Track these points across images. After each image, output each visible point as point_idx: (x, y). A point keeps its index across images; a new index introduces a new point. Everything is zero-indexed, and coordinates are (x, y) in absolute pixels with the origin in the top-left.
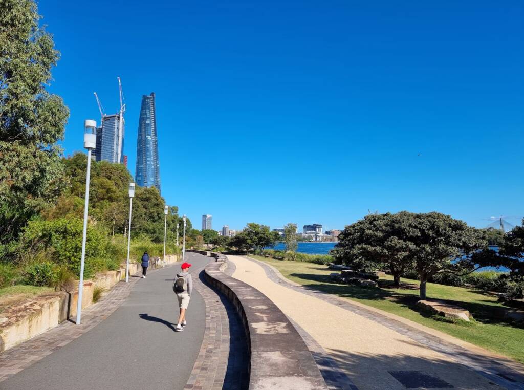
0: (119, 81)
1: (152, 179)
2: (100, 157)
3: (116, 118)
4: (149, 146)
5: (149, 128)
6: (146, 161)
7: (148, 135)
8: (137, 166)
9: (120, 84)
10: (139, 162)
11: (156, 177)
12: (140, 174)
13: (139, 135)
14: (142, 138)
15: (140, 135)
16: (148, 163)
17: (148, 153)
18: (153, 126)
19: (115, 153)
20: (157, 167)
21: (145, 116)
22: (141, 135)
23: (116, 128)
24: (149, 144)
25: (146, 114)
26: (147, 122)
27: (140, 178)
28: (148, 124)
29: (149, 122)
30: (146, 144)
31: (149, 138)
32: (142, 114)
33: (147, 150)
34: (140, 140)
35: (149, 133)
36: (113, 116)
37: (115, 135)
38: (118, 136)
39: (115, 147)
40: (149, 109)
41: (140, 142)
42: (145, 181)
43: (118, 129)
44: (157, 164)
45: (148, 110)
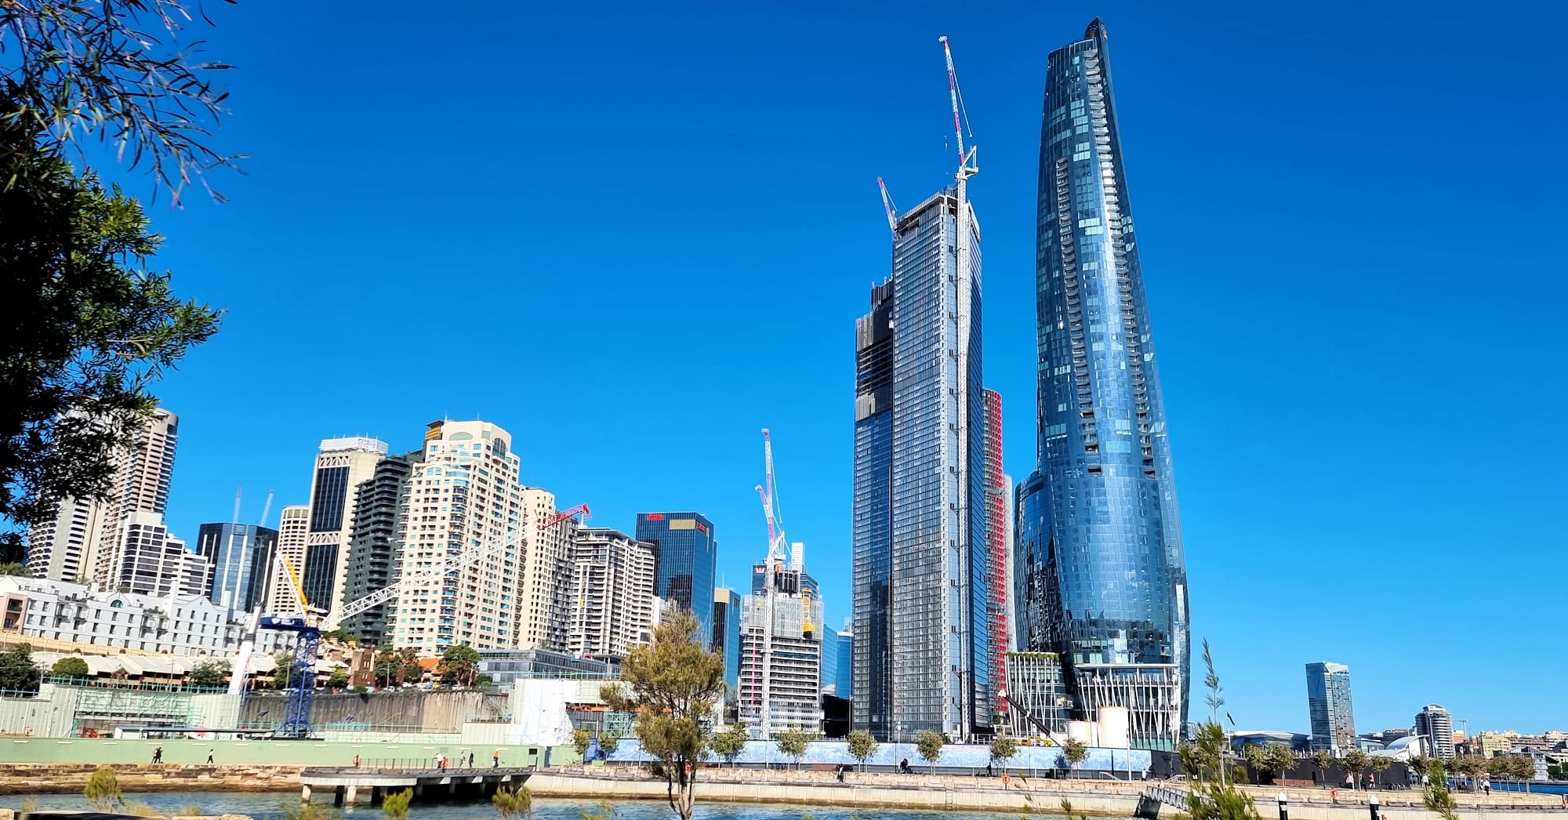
0: (948, 52)
1: (1122, 426)
2: (891, 384)
3: (944, 207)
4: (1094, 266)
5: (1089, 179)
6: (1086, 339)
7: (1088, 214)
8: (1043, 373)
9: (950, 67)
10: (1052, 353)
11: (1141, 414)
12: (1061, 408)
13: (1041, 230)
14: (1056, 238)
15: (1047, 226)
16: (1097, 347)
17: (1090, 302)
18: (1107, 171)
19: (944, 356)
20: (1143, 365)
21: (1068, 133)
22: (1054, 225)
23: (944, 250)
24: (1095, 256)
25: (1069, 123)
26: (1076, 158)
27: (1059, 430)
28: (1084, 164)
29: (1087, 155)
30: (1077, 260)
31: (1090, 226)
32: (1048, 131)
33: (1087, 287)
34: (1048, 250)
35: (1091, 206)
36: (931, 206)
37: (944, 280)
38: (954, 280)
39: (943, 332)
40: (1083, 95)
41: (1048, 260)
42: (1088, 441)
43: (954, 251)
44: (1140, 348)
45: (1076, 104)
